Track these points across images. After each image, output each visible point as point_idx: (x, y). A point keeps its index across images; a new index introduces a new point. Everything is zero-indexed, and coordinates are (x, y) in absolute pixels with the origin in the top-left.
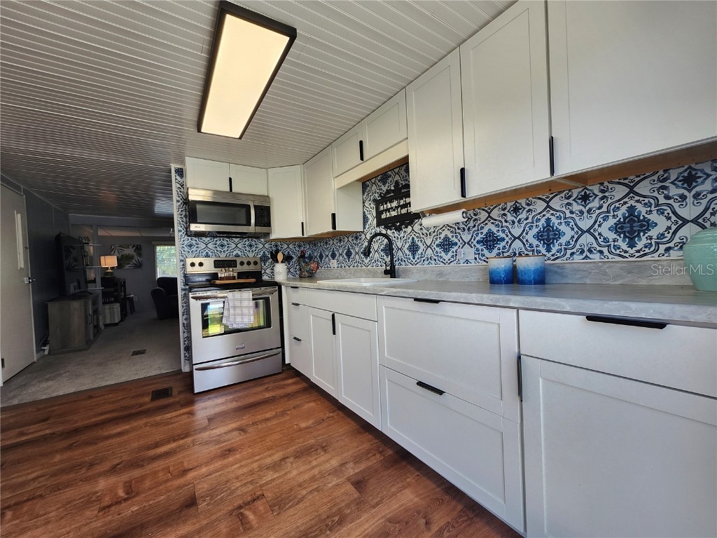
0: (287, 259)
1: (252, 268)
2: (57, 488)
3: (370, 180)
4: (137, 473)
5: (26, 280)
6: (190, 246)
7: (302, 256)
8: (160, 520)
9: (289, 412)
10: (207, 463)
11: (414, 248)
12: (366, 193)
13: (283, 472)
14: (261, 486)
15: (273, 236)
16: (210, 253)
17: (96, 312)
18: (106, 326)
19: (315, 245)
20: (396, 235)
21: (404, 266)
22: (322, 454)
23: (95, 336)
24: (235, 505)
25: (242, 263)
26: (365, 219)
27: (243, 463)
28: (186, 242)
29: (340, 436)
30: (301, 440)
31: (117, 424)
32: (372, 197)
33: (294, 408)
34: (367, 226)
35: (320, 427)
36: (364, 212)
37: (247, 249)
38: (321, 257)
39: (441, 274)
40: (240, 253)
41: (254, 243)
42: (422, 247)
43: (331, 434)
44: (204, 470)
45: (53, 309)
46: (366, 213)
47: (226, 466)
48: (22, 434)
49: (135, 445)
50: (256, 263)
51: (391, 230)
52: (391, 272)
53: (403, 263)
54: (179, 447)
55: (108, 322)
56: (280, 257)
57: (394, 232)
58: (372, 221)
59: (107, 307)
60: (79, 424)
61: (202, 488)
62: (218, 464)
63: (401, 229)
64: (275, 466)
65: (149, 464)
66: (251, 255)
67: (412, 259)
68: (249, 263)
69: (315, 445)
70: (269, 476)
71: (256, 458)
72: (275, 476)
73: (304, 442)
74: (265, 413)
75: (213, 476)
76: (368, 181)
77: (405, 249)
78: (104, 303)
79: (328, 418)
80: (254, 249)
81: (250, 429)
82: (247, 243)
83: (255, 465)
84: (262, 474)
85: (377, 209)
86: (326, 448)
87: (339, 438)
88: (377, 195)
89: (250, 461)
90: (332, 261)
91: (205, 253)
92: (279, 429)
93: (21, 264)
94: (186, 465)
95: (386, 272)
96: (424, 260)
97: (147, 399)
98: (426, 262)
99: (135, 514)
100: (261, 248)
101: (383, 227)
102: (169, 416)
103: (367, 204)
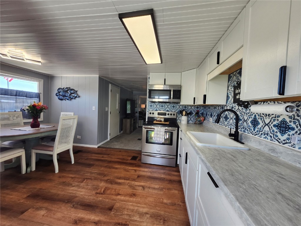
0: (187, 114)
1: (172, 117)
2: (96, 179)
3: (233, 73)
4: (109, 186)
5: (118, 112)
6: (151, 106)
7: (197, 113)
8: (102, 208)
9: (164, 190)
10: (125, 195)
11: (255, 123)
12: (230, 82)
13: (141, 220)
14: (131, 220)
15: (181, 104)
16: (157, 109)
17: (134, 123)
18: (139, 127)
19: (205, 108)
20: (244, 111)
21: (247, 134)
22: (161, 224)
23: (133, 130)
24: (119, 221)
25: (168, 114)
26: (228, 97)
27: (134, 204)
28: (150, 105)
29: (177, 220)
30: (159, 209)
31: (118, 164)
32: (233, 84)
33: (168, 189)
34: (228, 102)
35: (171, 207)
36: (228, 93)
37: (172, 108)
38: (207, 115)
39: (273, 150)
40: (169, 110)
41: (175, 105)
42: (261, 124)
43: (173, 215)
44: (122, 198)
45: (124, 120)
46: (229, 94)
47: (128, 201)
48: (103, 157)
49: (116, 175)
50: (174, 115)
51: (241, 107)
52: (235, 137)
53: (246, 131)
54: (124, 183)
55: (139, 126)
56: (184, 113)
57: (243, 109)
58: (231, 99)
59: (140, 121)
60: (113, 160)
61: (117, 205)
62: (127, 198)
63: (248, 107)
64: (141, 215)
65: (114, 184)
66: (173, 111)
67: (253, 130)
68: (171, 114)
69: (162, 216)
70: (136, 218)
71: (139, 205)
72: (138, 220)
73: (159, 211)
74: (156, 185)
75: (123, 202)
76: (232, 74)
77: (249, 122)
78: (139, 119)
79: (178, 205)
80: (175, 108)
81: (146, 190)
82: (172, 105)
83: (136, 208)
84: (135, 214)
85: (234, 91)
86: (165, 222)
87: (174, 221)
88: (236, 83)
89: (136, 204)
90: (210, 118)
91: (155, 109)
92: (155, 196)
93: (117, 108)
94: (120, 192)
95: (231, 135)
96: (262, 134)
97: (130, 158)
98: (263, 136)
99: (100, 201)
100: (178, 108)
101: (237, 104)
102: (130, 168)
103: (229, 88)
